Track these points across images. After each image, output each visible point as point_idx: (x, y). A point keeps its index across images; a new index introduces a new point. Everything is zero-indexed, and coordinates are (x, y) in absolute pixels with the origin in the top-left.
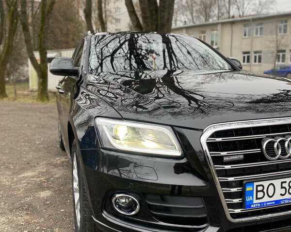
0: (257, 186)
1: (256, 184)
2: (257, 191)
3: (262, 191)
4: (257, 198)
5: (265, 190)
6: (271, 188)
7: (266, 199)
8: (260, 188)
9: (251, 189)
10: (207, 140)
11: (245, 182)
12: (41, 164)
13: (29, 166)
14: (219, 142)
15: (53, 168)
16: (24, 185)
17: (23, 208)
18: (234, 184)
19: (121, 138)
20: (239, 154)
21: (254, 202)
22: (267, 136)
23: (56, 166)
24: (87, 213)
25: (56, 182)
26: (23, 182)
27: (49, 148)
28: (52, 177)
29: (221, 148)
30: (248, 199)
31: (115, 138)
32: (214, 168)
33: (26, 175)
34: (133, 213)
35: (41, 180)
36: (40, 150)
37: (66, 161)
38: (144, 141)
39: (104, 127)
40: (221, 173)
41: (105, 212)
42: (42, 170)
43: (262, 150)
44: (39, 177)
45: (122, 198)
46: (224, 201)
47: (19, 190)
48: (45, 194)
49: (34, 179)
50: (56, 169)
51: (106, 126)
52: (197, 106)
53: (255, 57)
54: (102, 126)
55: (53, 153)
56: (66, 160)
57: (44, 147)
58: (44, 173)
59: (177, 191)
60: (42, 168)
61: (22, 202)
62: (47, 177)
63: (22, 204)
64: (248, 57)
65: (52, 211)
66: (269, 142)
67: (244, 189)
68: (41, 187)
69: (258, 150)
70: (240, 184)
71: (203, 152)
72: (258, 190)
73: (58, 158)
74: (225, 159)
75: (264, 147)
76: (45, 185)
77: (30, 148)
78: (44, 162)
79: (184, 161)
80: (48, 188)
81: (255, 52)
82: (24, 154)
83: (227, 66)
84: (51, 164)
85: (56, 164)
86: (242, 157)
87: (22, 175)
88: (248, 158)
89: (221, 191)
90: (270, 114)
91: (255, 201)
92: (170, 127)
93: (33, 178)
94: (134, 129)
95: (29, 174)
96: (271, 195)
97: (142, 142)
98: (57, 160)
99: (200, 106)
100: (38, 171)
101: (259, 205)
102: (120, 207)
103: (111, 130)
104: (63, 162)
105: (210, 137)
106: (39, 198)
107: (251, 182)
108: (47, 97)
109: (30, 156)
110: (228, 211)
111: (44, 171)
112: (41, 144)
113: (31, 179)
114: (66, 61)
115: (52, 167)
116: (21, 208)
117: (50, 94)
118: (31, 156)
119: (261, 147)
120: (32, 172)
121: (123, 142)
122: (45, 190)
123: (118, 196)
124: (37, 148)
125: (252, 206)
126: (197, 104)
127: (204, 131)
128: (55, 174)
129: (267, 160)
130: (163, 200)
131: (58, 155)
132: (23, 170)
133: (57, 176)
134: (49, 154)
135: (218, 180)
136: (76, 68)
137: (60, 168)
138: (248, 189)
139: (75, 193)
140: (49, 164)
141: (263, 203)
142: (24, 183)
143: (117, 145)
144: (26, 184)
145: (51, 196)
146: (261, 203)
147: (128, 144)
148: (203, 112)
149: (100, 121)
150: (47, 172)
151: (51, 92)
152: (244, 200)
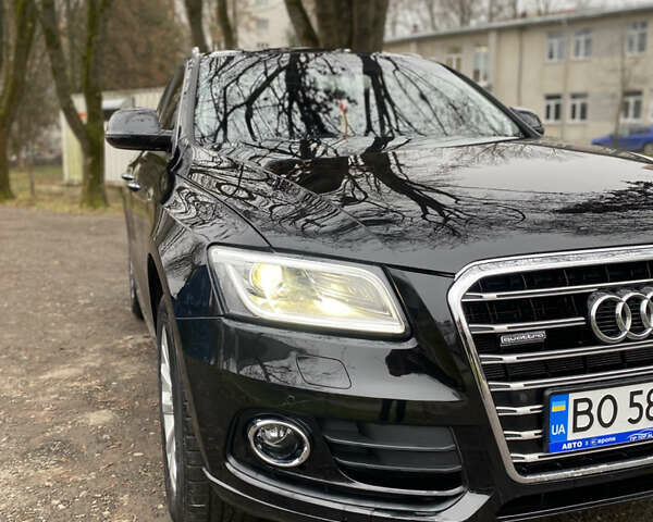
0: (576, 402)
1: (573, 397)
2: (576, 413)
3: (588, 412)
4: (576, 429)
5: (594, 412)
6: (608, 406)
7: (596, 431)
8: (583, 407)
9: (563, 408)
10: (464, 296)
11: (548, 393)
12: (91, 350)
13: (62, 354)
14: (491, 303)
15: (118, 360)
16: (52, 397)
17: (49, 450)
18: (523, 397)
19: (267, 294)
20: (535, 330)
21: (569, 439)
22: (600, 289)
23: (123, 354)
24: (193, 462)
25: (125, 390)
26: (49, 390)
27: (109, 315)
28: (115, 379)
29: (494, 316)
30: (556, 431)
31: (254, 292)
32: (478, 360)
33: (56, 374)
34: (296, 462)
35: (89, 387)
36: (87, 319)
37: (145, 344)
38: (320, 300)
39: (230, 268)
40: (494, 373)
41: (232, 460)
42: (92, 364)
43: (588, 320)
44: (84, 380)
45: (269, 429)
46: (501, 436)
47: (42, 409)
48: (98, 418)
49: (75, 383)
50: (123, 362)
51: (234, 266)
52: (440, 220)
53: (574, 107)
54: (223, 264)
55: (116, 325)
56: (148, 340)
57: (97, 313)
58: (98, 369)
59: (395, 413)
60: (91, 359)
61: (48, 434)
62: (104, 380)
63: (49, 439)
64: (558, 107)
65: (114, 456)
66: (604, 303)
67: (547, 408)
68: (90, 402)
69: (578, 321)
70: (538, 396)
71: (453, 325)
72: (579, 410)
73: (129, 337)
74: (504, 340)
75: (593, 313)
76: (99, 397)
77: (65, 314)
78: (98, 346)
79: (410, 345)
80: (106, 404)
81: (574, 96)
82: (51, 328)
83: (510, 128)
84: (112, 350)
85: (125, 349)
86: (542, 335)
87: (48, 376)
88: (556, 339)
89: (494, 412)
90: (605, 237)
91: (571, 436)
92: (379, 269)
93: (73, 381)
94: (297, 272)
95: (63, 372)
96: (606, 421)
97: (315, 301)
98: (126, 341)
99: (447, 219)
100: (82, 366)
101: (580, 444)
102: (266, 450)
103: (245, 274)
104: (139, 345)
105: (470, 290)
106: (86, 427)
107: (563, 393)
108: (105, 199)
109: (66, 332)
110: (510, 459)
111: (97, 365)
112: (91, 305)
113: (69, 384)
114: (142, 117)
115: (114, 357)
116: (45, 450)
117: (109, 192)
118: (68, 332)
119: (585, 312)
120: (70, 367)
121: (273, 303)
122: (98, 409)
123: (260, 423)
124: (80, 314)
125: (564, 447)
126: (442, 214)
127: (457, 276)
128: (123, 373)
129: (599, 342)
130: (363, 433)
131: (128, 329)
132: (49, 363)
133: (126, 377)
134: (107, 327)
135: (486, 387)
136: (167, 133)
137: (133, 359)
138: (556, 408)
139: (165, 416)
140: (107, 349)
141: (589, 440)
142: (52, 394)
143: (257, 308)
144: (56, 396)
145: (113, 423)
146: (583, 440)
147: (284, 308)
148: (454, 232)
149: (219, 255)
150: (104, 369)
151: (112, 187)
152: (546, 434)
